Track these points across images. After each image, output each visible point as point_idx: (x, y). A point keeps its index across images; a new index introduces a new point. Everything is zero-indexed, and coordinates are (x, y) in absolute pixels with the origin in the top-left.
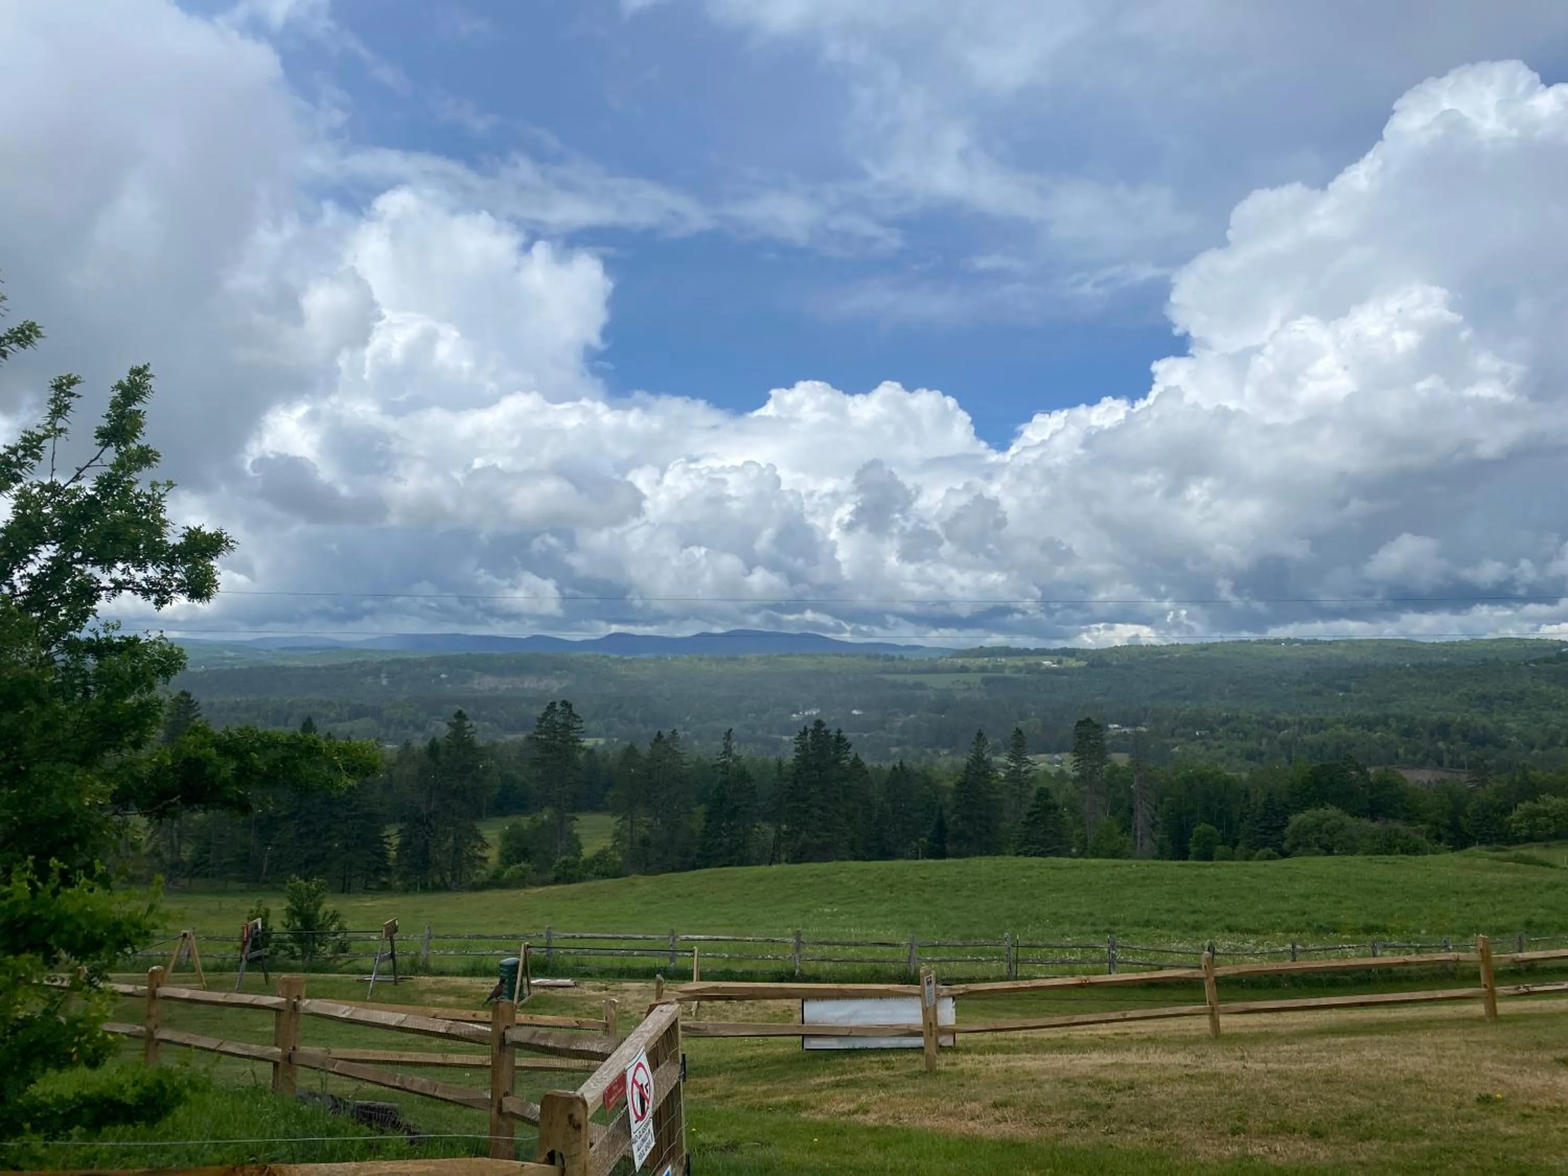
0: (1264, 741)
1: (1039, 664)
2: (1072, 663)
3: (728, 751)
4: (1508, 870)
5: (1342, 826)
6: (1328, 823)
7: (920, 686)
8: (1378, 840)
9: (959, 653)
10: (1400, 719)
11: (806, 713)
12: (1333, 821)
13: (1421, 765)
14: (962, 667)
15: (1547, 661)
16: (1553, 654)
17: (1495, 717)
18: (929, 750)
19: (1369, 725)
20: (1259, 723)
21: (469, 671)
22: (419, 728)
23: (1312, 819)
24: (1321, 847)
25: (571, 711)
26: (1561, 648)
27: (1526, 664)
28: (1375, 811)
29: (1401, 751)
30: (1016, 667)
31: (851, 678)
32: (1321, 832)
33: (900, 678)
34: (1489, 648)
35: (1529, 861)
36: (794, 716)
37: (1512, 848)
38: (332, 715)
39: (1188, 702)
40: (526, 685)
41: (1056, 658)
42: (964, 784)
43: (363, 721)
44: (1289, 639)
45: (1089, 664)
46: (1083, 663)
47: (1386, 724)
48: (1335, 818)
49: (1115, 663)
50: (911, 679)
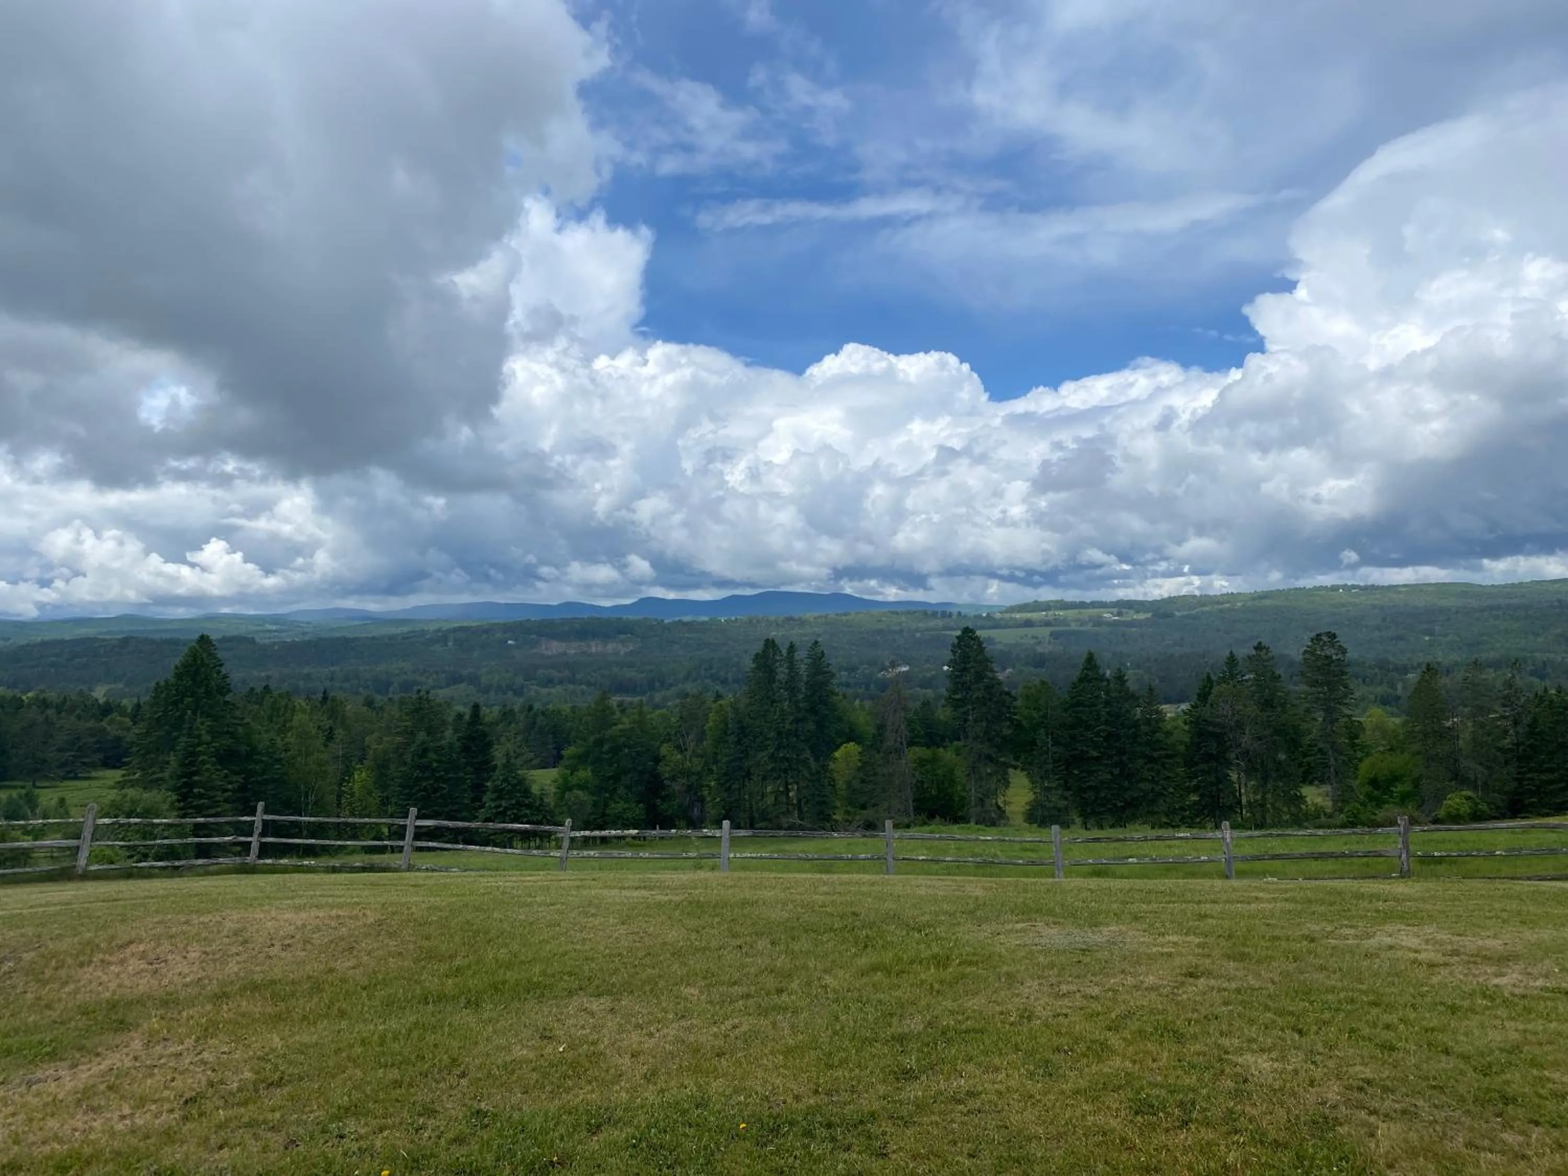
1: (1100, 617)
2: (1135, 615)
11: (896, 671)
14: (1024, 620)
21: (530, 637)
22: (518, 693)
30: (1079, 620)
36: (884, 673)
38: (428, 683)
41: (1115, 610)
43: (463, 686)
44: (1346, 585)
45: (1153, 615)
46: (1149, 615)
49: (1177, 613)
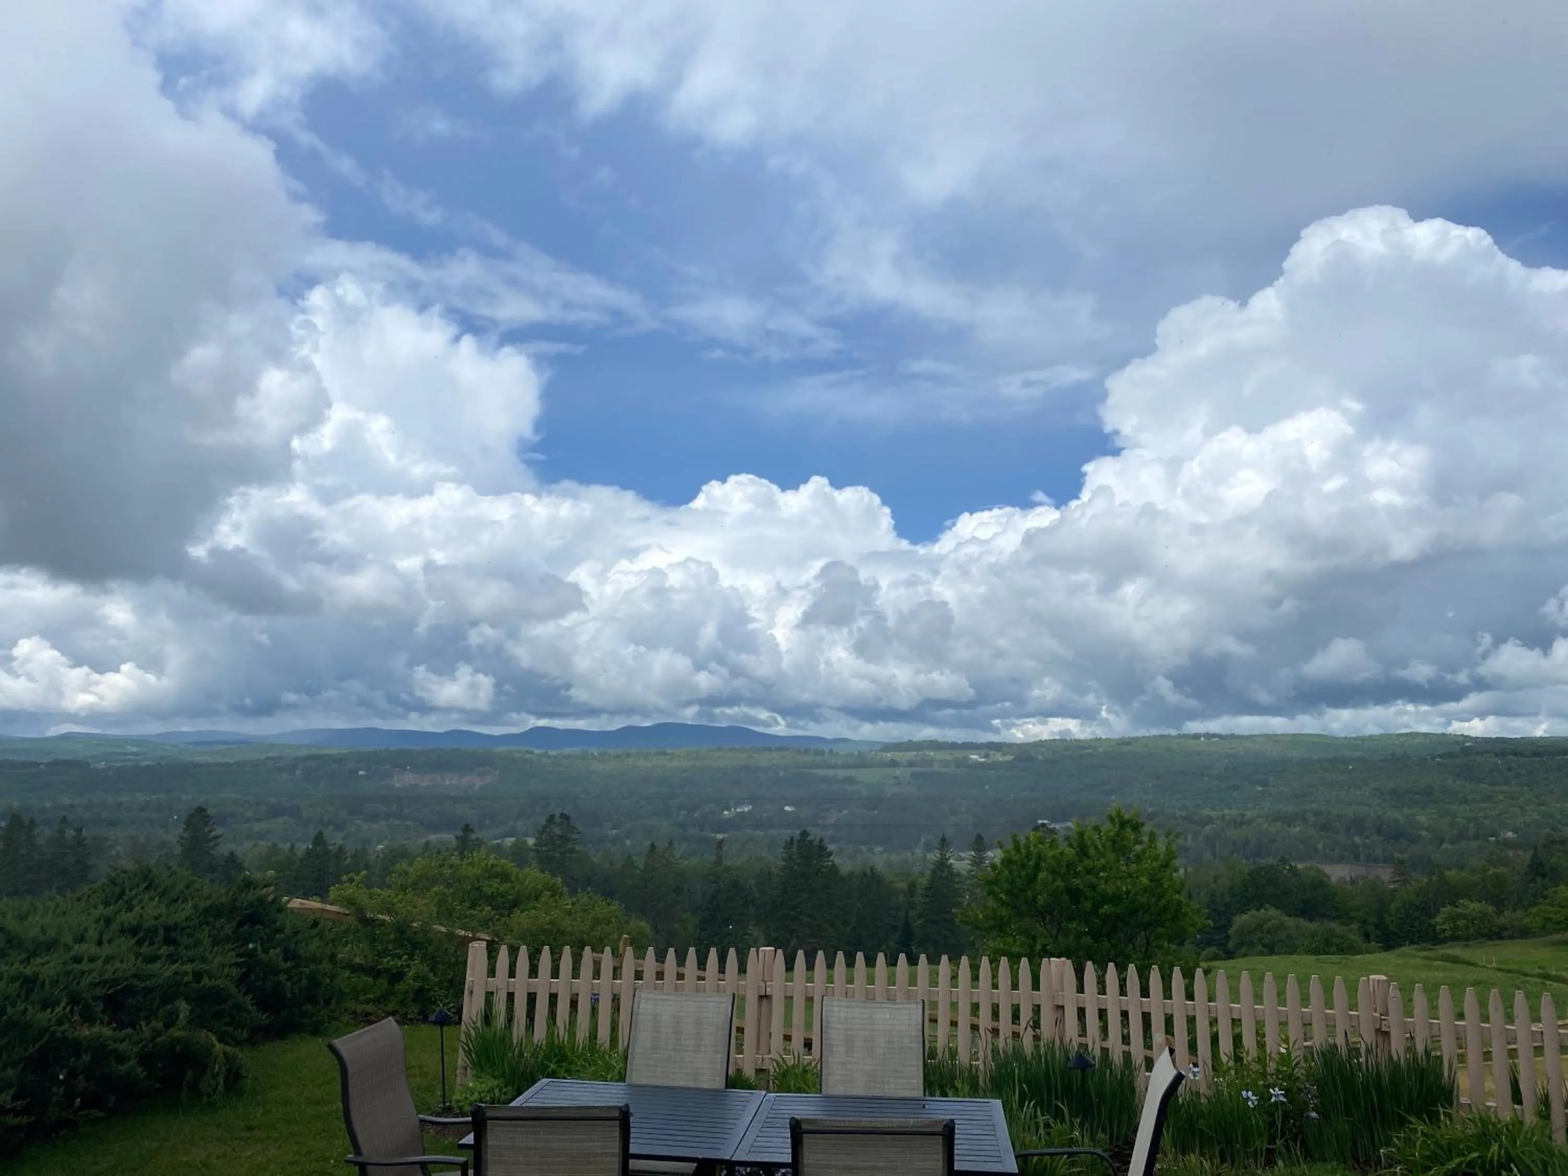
0: (1190, 837)
1: (966, 759)
2: (999, 757)
3: (719, 862)
4: (1437, 968)
5: (1282, 926)
6: (1269, 923)
7: (851, 780)
8: (1316, 939)
9: (887, 747)
10: (1317, 814)
11: (738, 810)
12: (1273, 921)
13: (1340, 860)
14: (892, 760)
15: (1451, 755)
16: (1457, 749)
17: (1406, 811)
18: (863, 848)
19: (1288, 820)
20: (1184, 819)
21: (388, 767)
23: (1254, 920)
24: (1264, 946)
25: (569, 823)
26: (1464, 743)
27: (1433, 759)
28: (1308, 910)
29: (1320, 846)
30: (944, 761)
31: (781, 773)
32: (1263, 932)
33: (831, 773)
34: (1397, 742)
35: (1455, 960)
36: (726, 812)
37: (1438, 947)
38: (249, 814)
39: (1113, 797)
40: (447, 782)
41: (983, 753)
42: (931, 888)
43: (280, 820)
44: (1208, 734)
45: (1014, 759)
46: (1009, 758)
47: (1305, 820)
48: (1275, 918)
49: (1040, 757)
50: (842, 773)
